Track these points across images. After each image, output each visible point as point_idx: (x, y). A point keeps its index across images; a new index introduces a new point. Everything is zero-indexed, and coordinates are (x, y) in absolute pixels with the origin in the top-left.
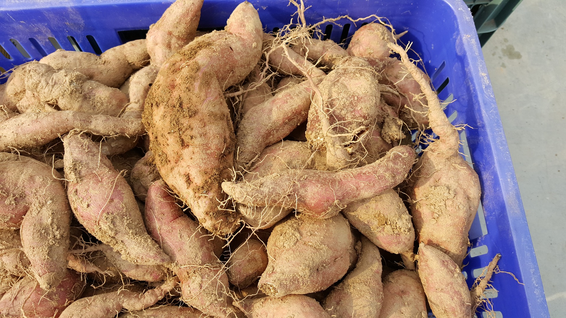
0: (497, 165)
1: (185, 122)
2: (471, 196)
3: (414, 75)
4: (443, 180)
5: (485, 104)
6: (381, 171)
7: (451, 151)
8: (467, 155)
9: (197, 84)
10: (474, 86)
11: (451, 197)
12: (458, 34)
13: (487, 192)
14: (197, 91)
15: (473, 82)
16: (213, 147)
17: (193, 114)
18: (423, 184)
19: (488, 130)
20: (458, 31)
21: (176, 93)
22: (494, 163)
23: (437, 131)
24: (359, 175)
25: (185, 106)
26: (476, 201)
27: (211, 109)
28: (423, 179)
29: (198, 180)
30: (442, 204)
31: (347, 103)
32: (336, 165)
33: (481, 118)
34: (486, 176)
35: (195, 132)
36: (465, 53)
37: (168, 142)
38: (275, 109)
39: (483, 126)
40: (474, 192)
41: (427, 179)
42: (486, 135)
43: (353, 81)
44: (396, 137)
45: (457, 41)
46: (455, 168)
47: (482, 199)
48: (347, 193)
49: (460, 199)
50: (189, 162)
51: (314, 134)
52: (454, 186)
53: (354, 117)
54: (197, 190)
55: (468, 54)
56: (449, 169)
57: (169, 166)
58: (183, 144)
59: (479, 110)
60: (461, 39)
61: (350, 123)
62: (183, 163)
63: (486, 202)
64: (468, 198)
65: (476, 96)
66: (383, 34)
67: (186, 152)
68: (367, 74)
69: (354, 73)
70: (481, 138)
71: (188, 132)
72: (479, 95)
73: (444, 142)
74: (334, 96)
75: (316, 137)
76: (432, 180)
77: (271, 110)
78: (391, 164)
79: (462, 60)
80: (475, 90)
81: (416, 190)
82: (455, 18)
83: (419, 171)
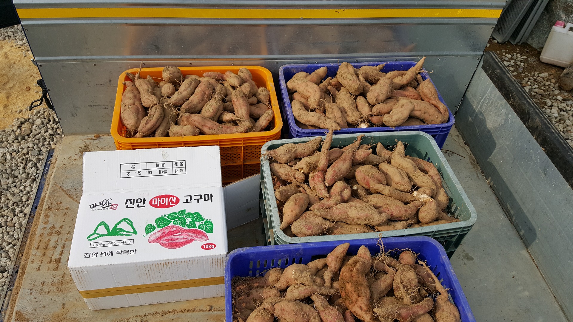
0: (462, 303)
1: (359, 288)
2: (456, 315)
3: (429, 271)
4: (445, 309)
5: (455, 281)
6: (424, 305)
7: (446, 298)
8: (452, 300)
9: (360, 275)
10: (450, 275)
11: (449, 315)
12: (440, 256)
13: (461, 314)
14: (361, 278)
15: (449, 274)
16: (368, 297)
17: (362, 285)
18: (438, 311)
19: (457, 290)
20: (440, 254)
21: (354, 278)
22: (461, 302)
23: (440, 291)
24: (417, 306)
25: (358, 283)
26: (458, 318)
27: (366, 283)
28: (438, 310)
29: (365, 308)
30: (446, 318)
31: (408, 281)
32: (408, 304)
33: (454, 286)
34: (460, 308)
35: (363, 291)
36: (444, 263)
37: (354, 295)
38: (382, 284)
39: (456, 290)
40: (457, 314)
41: (439, 309)
42: (457, 293)
43: (408, 274)
44: (425, 294)
45: (440, 258)
46: (448, 305)
47: (460, 317)
48: (414, 312)
49: (452, 316)
50: (361, 302)
51: (398, 293)
52: (449, 311)
53: (411, 286)
54: (365, 311)
55: (445, 263)
56: (446, 305)
57: (353, 304)
58: (359, 296)
59: (453, 284)
60: (442, 258)
61: (410, 289)
62: (358, 303)
63: (462, 318)
64: (455, 316)
65: (451, 279)
66: (412, 255)
67: (360, 299)
68: (412, 271)
69: (408, 271)
70: (456, 294)
71: (361, 291)
72: (452, 278)
73: (443, 295)
74: (403, 278)
75: (399, 294)
76: (441, 309)
77: (381, 284)
78: (427, 302)
79: (443, 265)
80: (450, 276)
81: (436, 314)
82: (438, 249)
83: (436, 307)
